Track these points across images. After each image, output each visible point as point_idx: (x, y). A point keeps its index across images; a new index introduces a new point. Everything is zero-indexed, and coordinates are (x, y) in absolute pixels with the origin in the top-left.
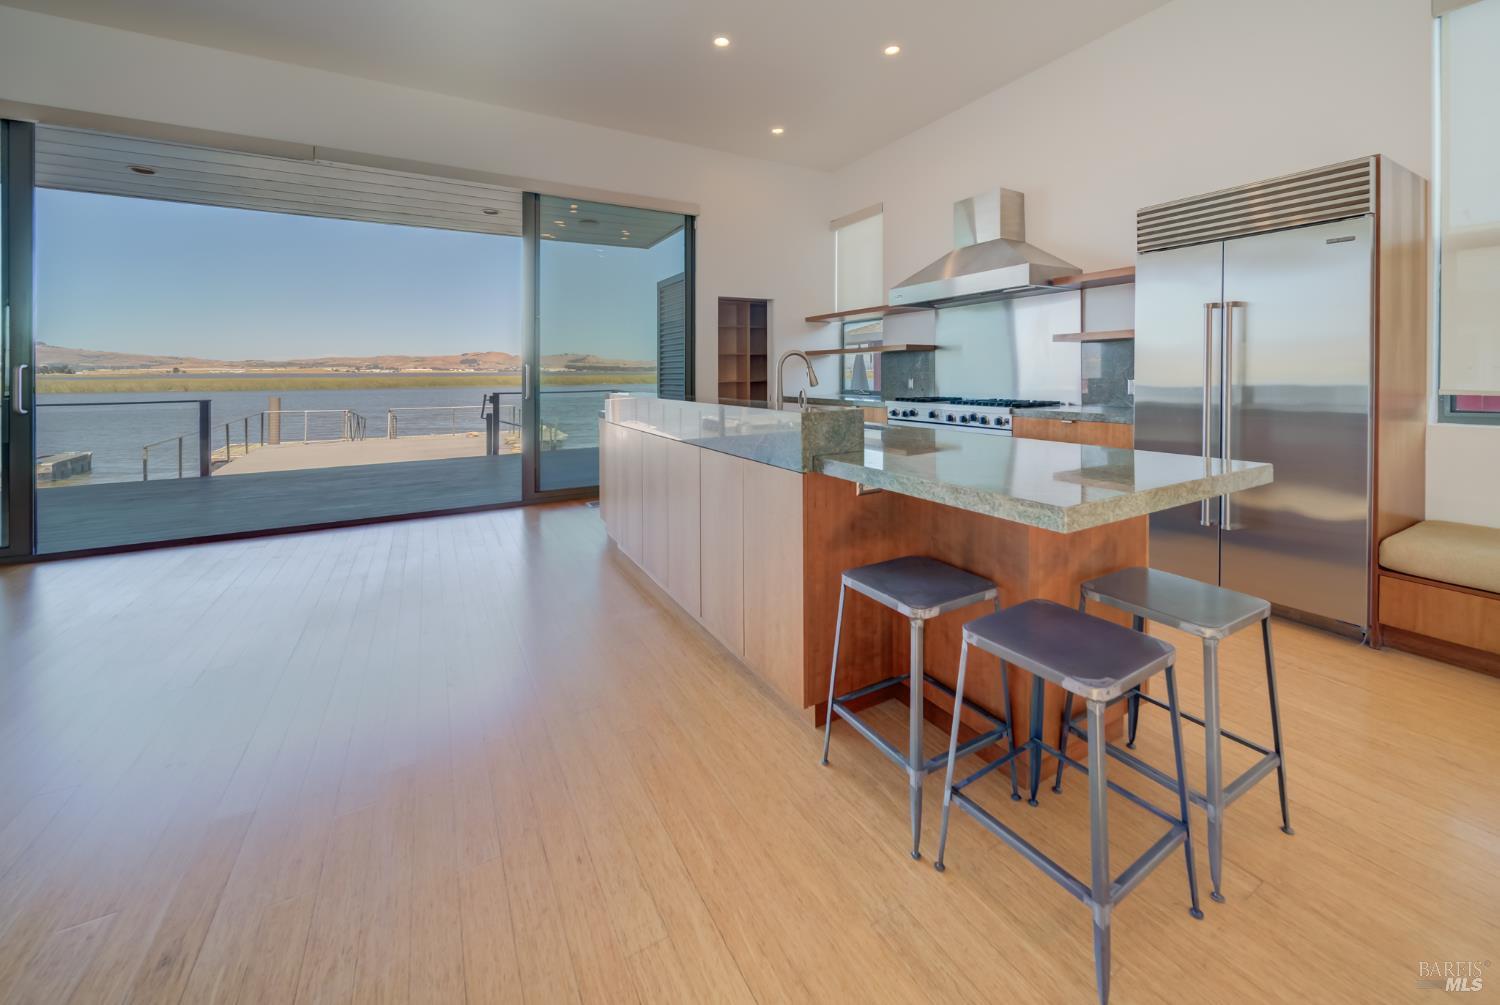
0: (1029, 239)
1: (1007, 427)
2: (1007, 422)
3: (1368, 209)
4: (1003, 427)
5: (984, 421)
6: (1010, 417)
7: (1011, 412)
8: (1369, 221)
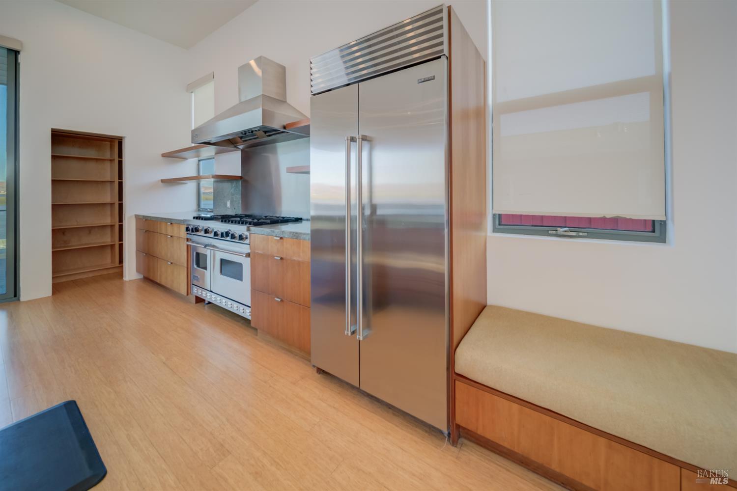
0: (289, 100)
1: (247, 241)
2: (247, 238)
3: (442, 51)
4: (245, 242)
5: (233, 237)
6: (247, 233)
7: (248, 230)
8: (444, 61)
